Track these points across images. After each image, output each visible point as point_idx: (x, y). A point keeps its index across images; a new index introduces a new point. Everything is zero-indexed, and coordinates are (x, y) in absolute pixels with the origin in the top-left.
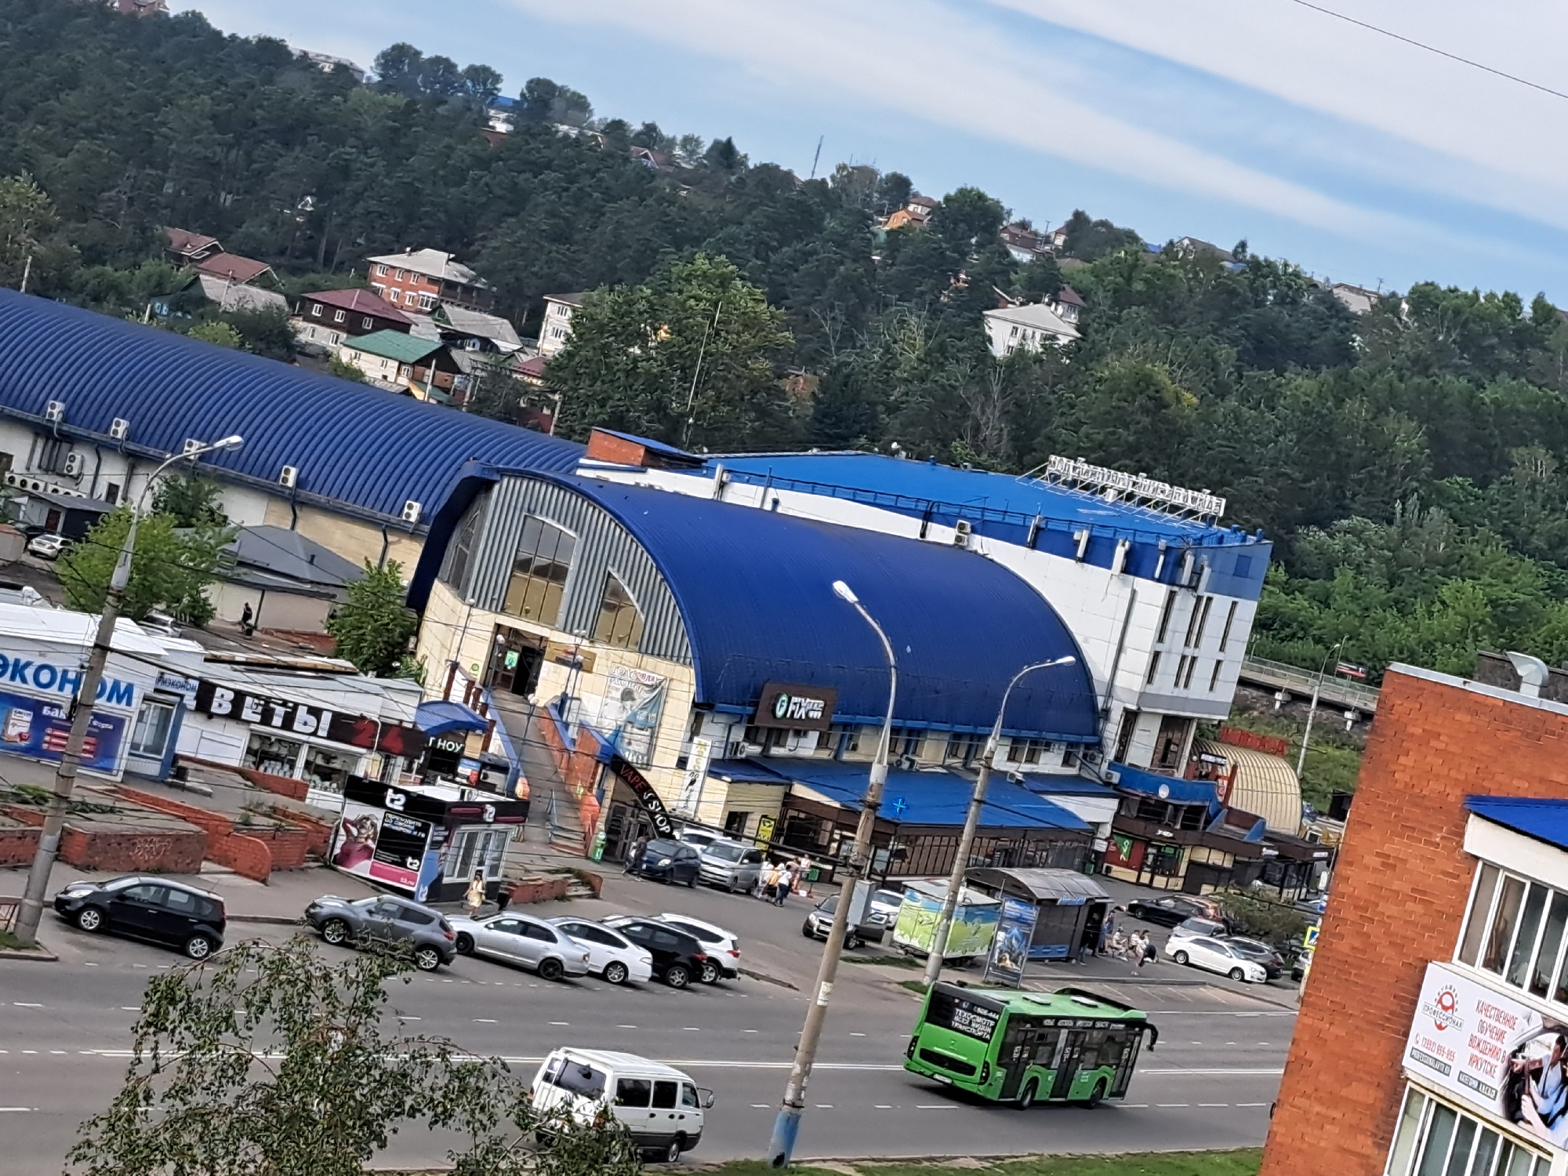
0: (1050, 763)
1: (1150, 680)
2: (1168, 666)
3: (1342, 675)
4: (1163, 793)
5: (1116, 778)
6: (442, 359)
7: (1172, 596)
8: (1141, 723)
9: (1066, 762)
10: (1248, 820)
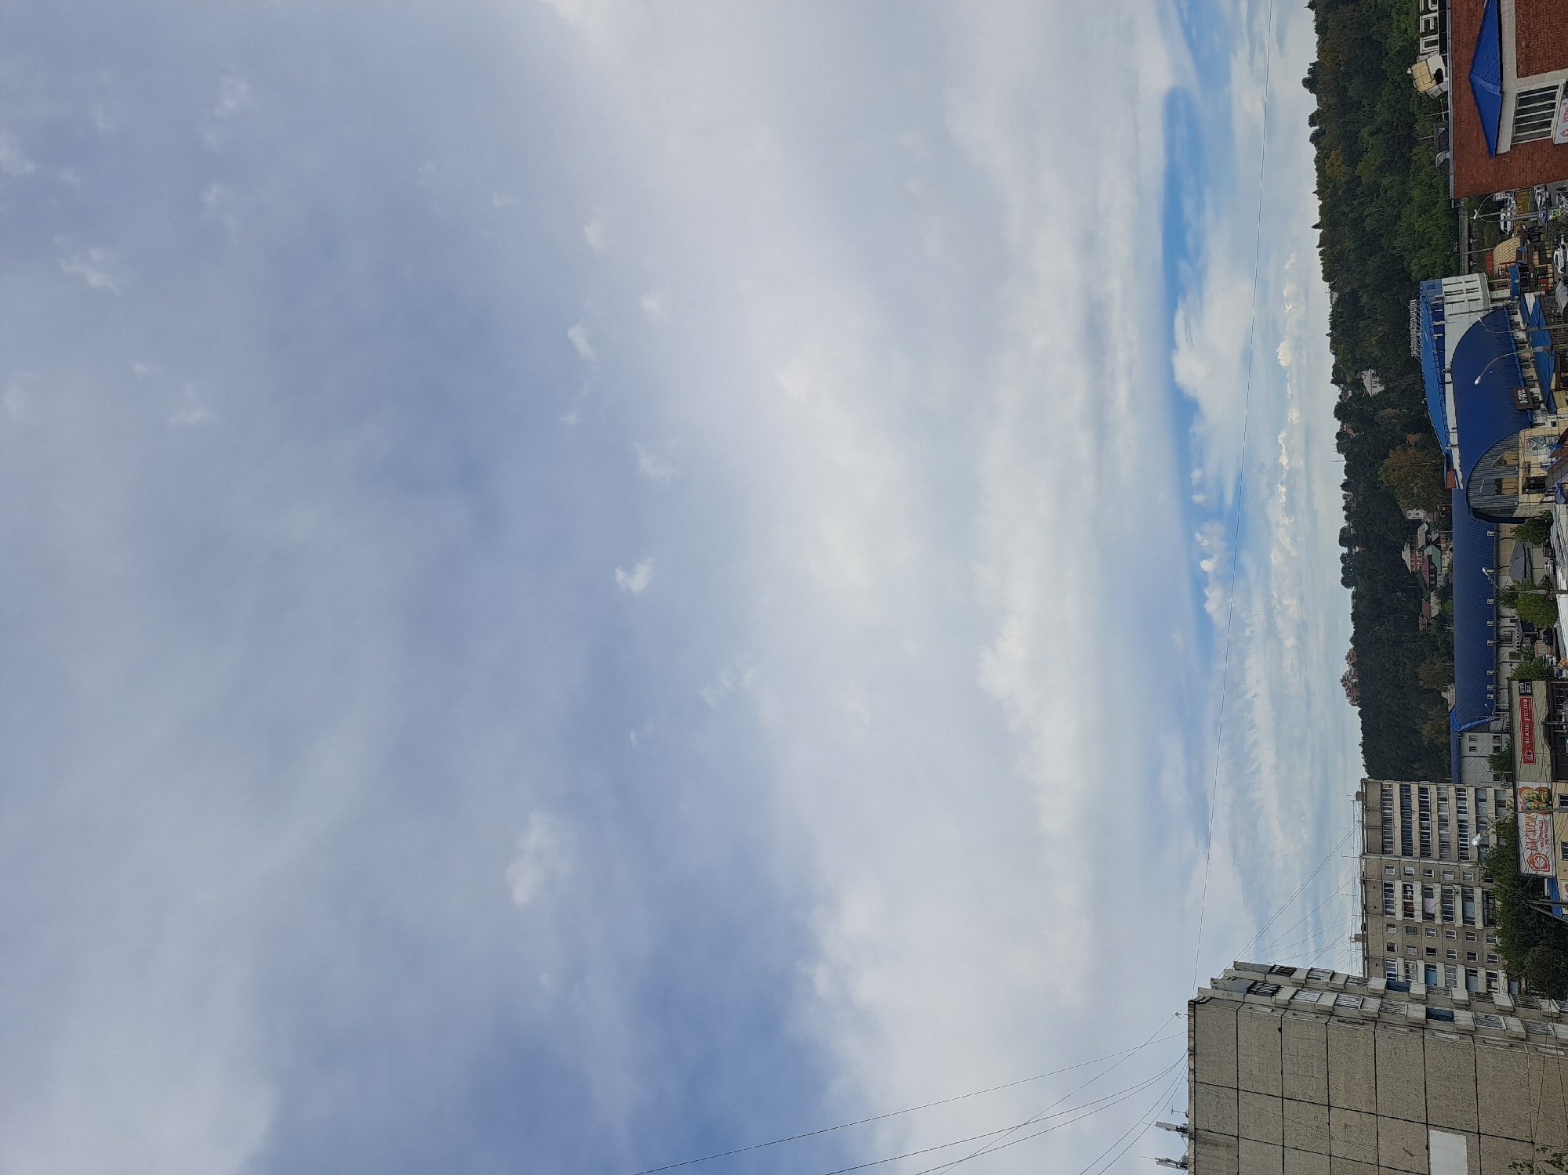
0: (1518, 318)
1: (1479, 299)
2: (1472, 296)
3: (1458, 249)
4: (1517, 281)
5: (1516, 297)
6: (1436, 543)
7: (1447, 303)
8: (1495, 297)
9: (1516, 314)
10: (1519, 252)
